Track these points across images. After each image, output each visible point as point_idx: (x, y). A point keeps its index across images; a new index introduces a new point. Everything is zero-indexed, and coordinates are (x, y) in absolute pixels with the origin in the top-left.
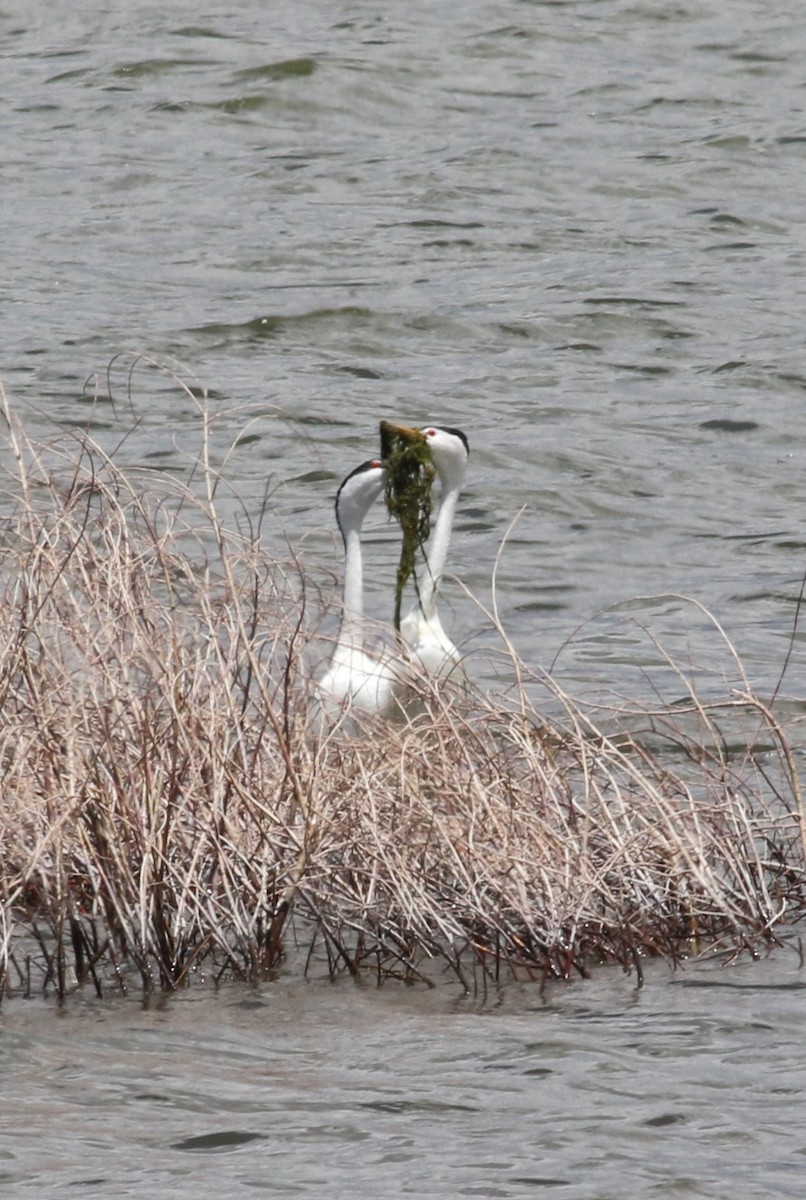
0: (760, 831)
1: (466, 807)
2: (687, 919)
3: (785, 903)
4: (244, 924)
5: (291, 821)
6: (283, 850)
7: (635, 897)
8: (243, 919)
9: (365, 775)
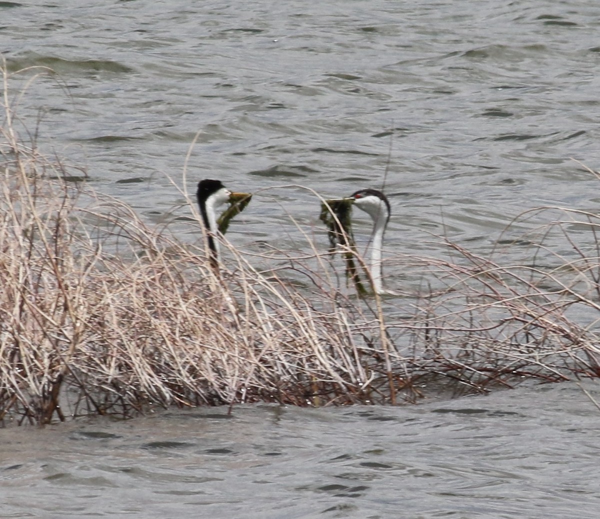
0: (359, 330)
1: (173, 315)
2: (311, 384)
3: (373, 373)
4: (35, 388)
5: (63, 323)
6: (58, 340)
7: (277, 370)
8: (36, 385)
9: (108, 295)
